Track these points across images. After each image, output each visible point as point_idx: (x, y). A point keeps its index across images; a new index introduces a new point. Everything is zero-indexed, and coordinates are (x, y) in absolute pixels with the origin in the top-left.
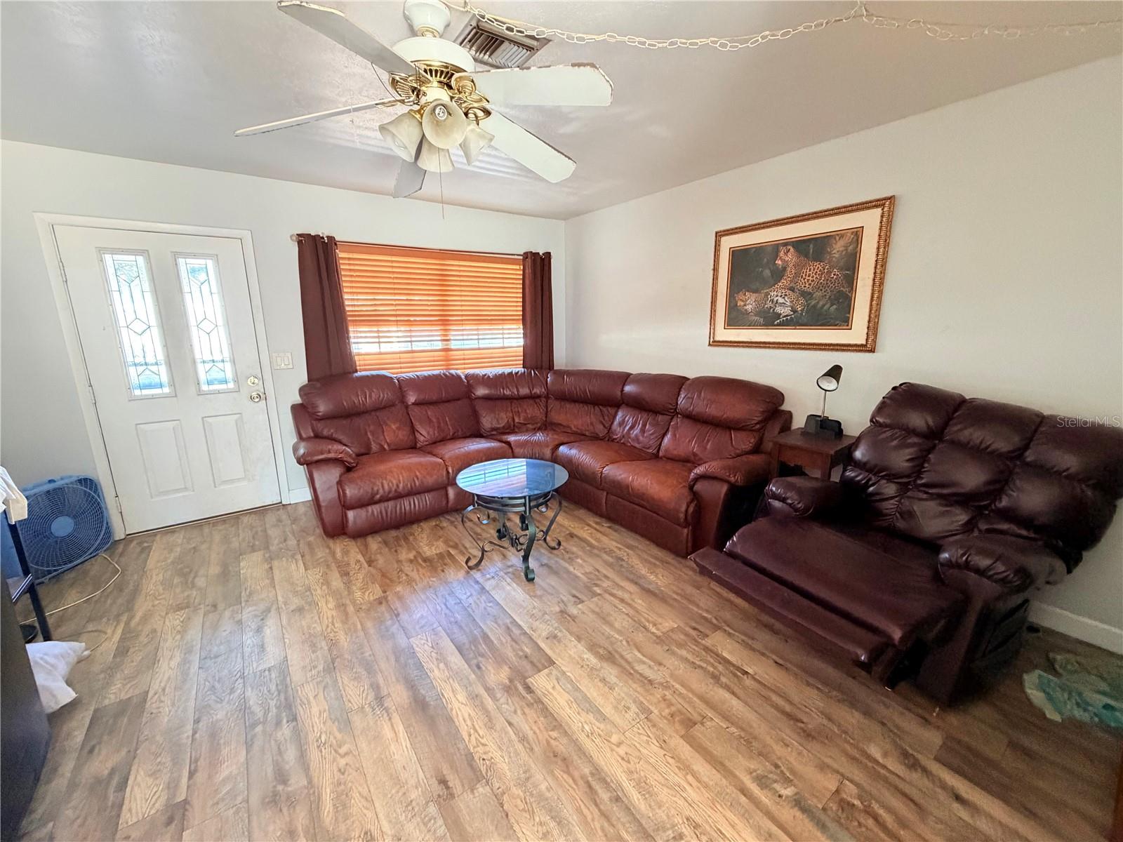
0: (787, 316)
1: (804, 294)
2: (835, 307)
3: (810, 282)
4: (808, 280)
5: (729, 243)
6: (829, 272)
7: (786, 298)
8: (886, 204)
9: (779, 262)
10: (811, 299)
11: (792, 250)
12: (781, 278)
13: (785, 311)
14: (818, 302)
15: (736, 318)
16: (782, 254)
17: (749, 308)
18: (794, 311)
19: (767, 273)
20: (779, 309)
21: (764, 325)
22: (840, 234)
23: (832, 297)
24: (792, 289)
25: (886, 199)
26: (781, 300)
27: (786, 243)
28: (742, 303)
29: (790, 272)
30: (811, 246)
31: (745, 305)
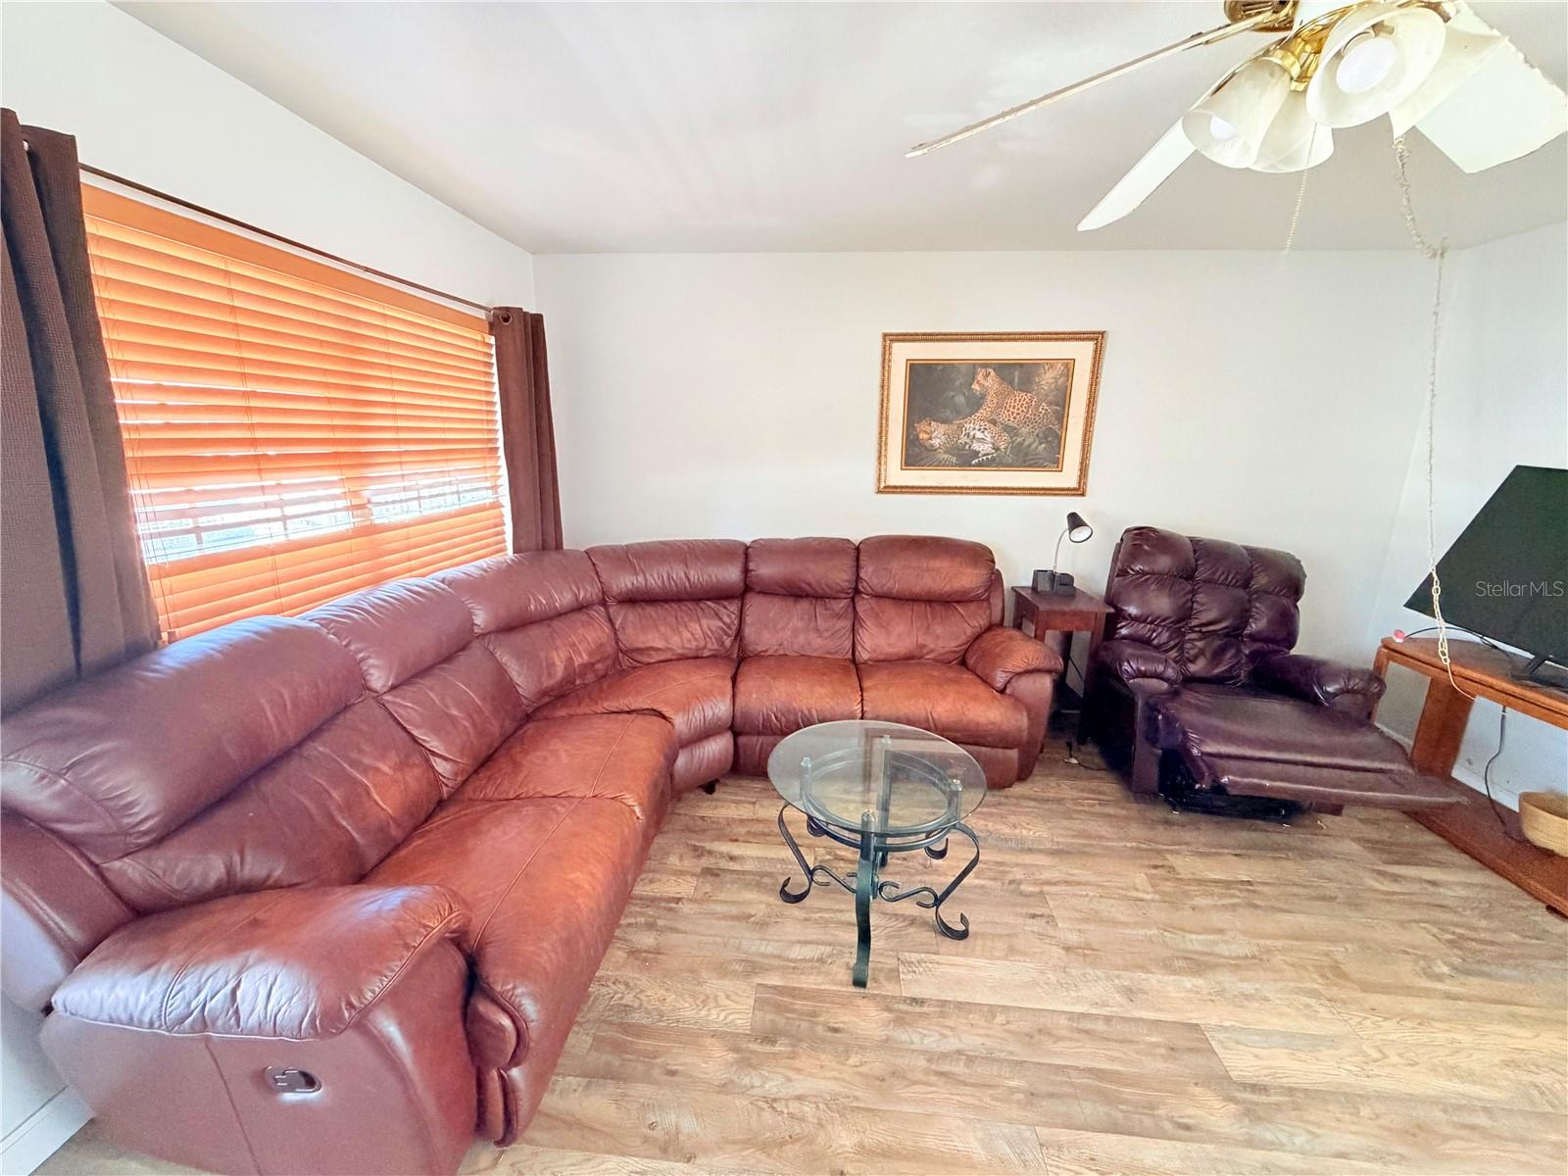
0: (988, 454)
1: (1007, 429)
2: (1043, 445)
3: (1015, 415)
4: (1013, 413)
5: (903, 353)
6: (1037, 407)
7: (986, 433)
8: (1098, 338)
9: (975, 386)
10: (1016, 435)
11: (993, 373)
12: (980, 406)
13: (984, 449)
14: (1024, 440)
15: (915, 455)
16: (980, 377)
17: (936, 442)
18: (997, 449)
19: (960, 399)
20: (976, 446)
21: (956, 465)
22: (1050, 363)
23: (1041, 435)
24: (994, 422)
25: (1099, 333)
26: (979, 435)
27: (985, 364)
28: (926, 436)
29: (991, 401)
30: (1017, 373)
31: (930, 439)
